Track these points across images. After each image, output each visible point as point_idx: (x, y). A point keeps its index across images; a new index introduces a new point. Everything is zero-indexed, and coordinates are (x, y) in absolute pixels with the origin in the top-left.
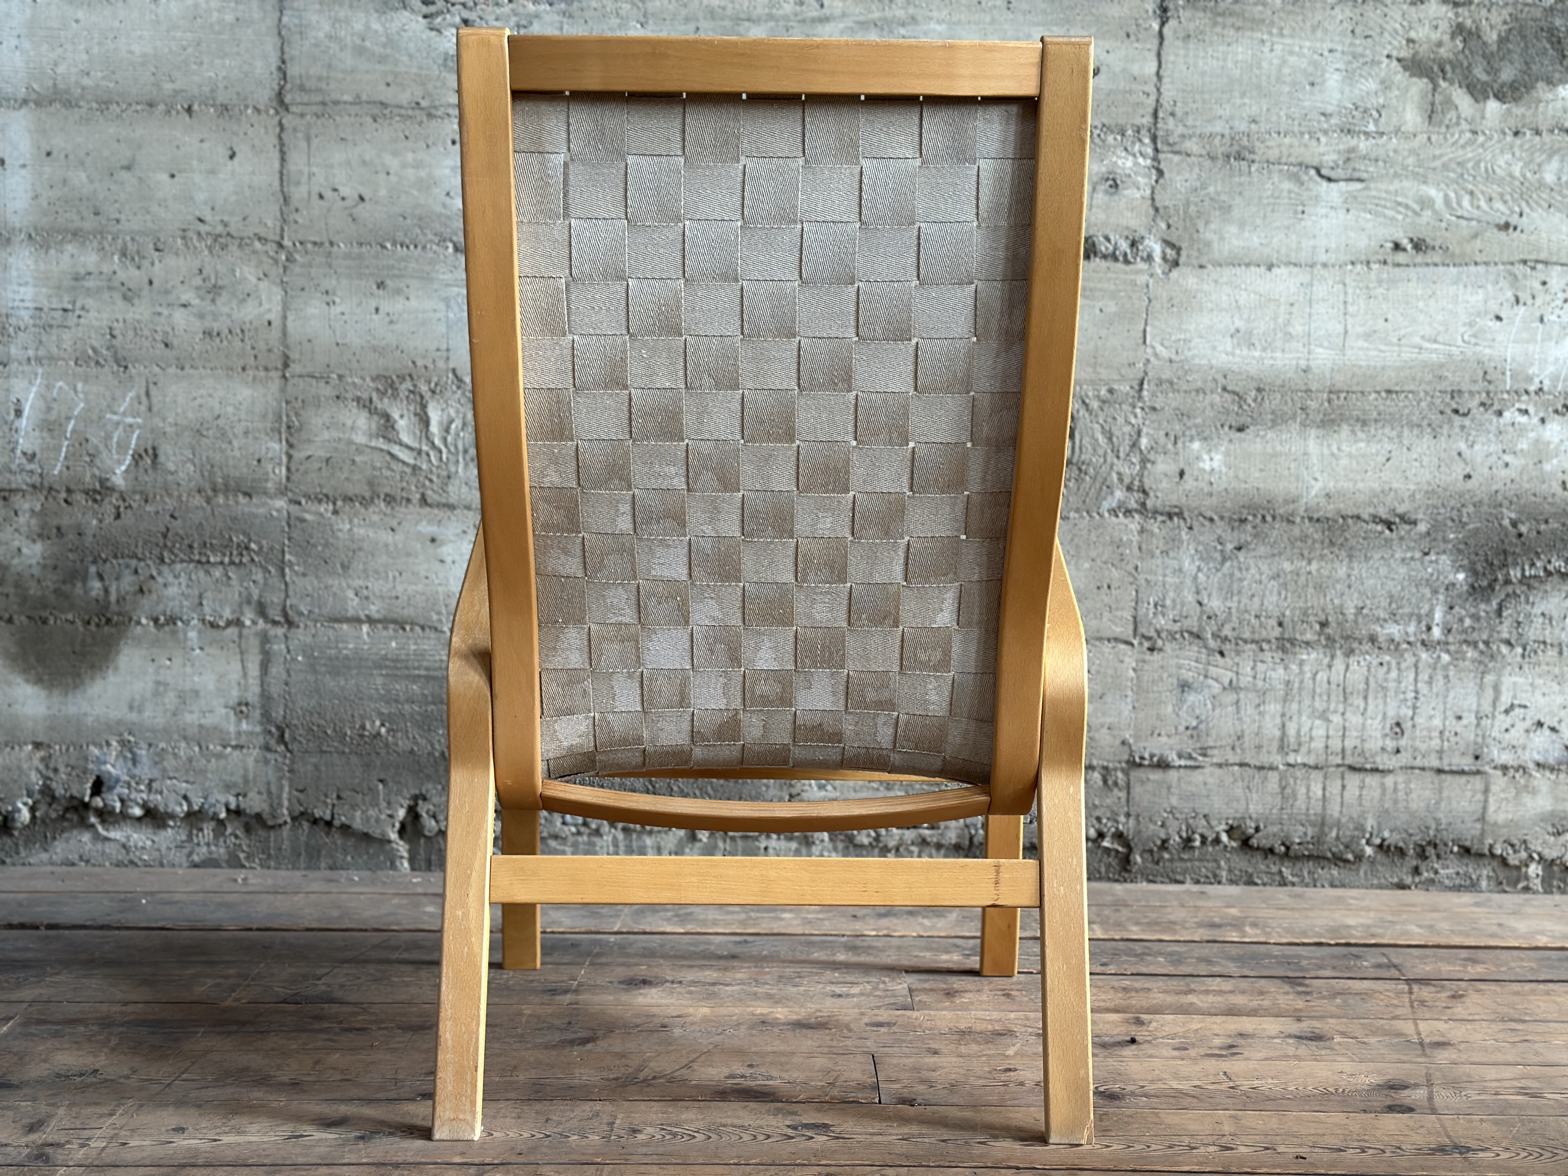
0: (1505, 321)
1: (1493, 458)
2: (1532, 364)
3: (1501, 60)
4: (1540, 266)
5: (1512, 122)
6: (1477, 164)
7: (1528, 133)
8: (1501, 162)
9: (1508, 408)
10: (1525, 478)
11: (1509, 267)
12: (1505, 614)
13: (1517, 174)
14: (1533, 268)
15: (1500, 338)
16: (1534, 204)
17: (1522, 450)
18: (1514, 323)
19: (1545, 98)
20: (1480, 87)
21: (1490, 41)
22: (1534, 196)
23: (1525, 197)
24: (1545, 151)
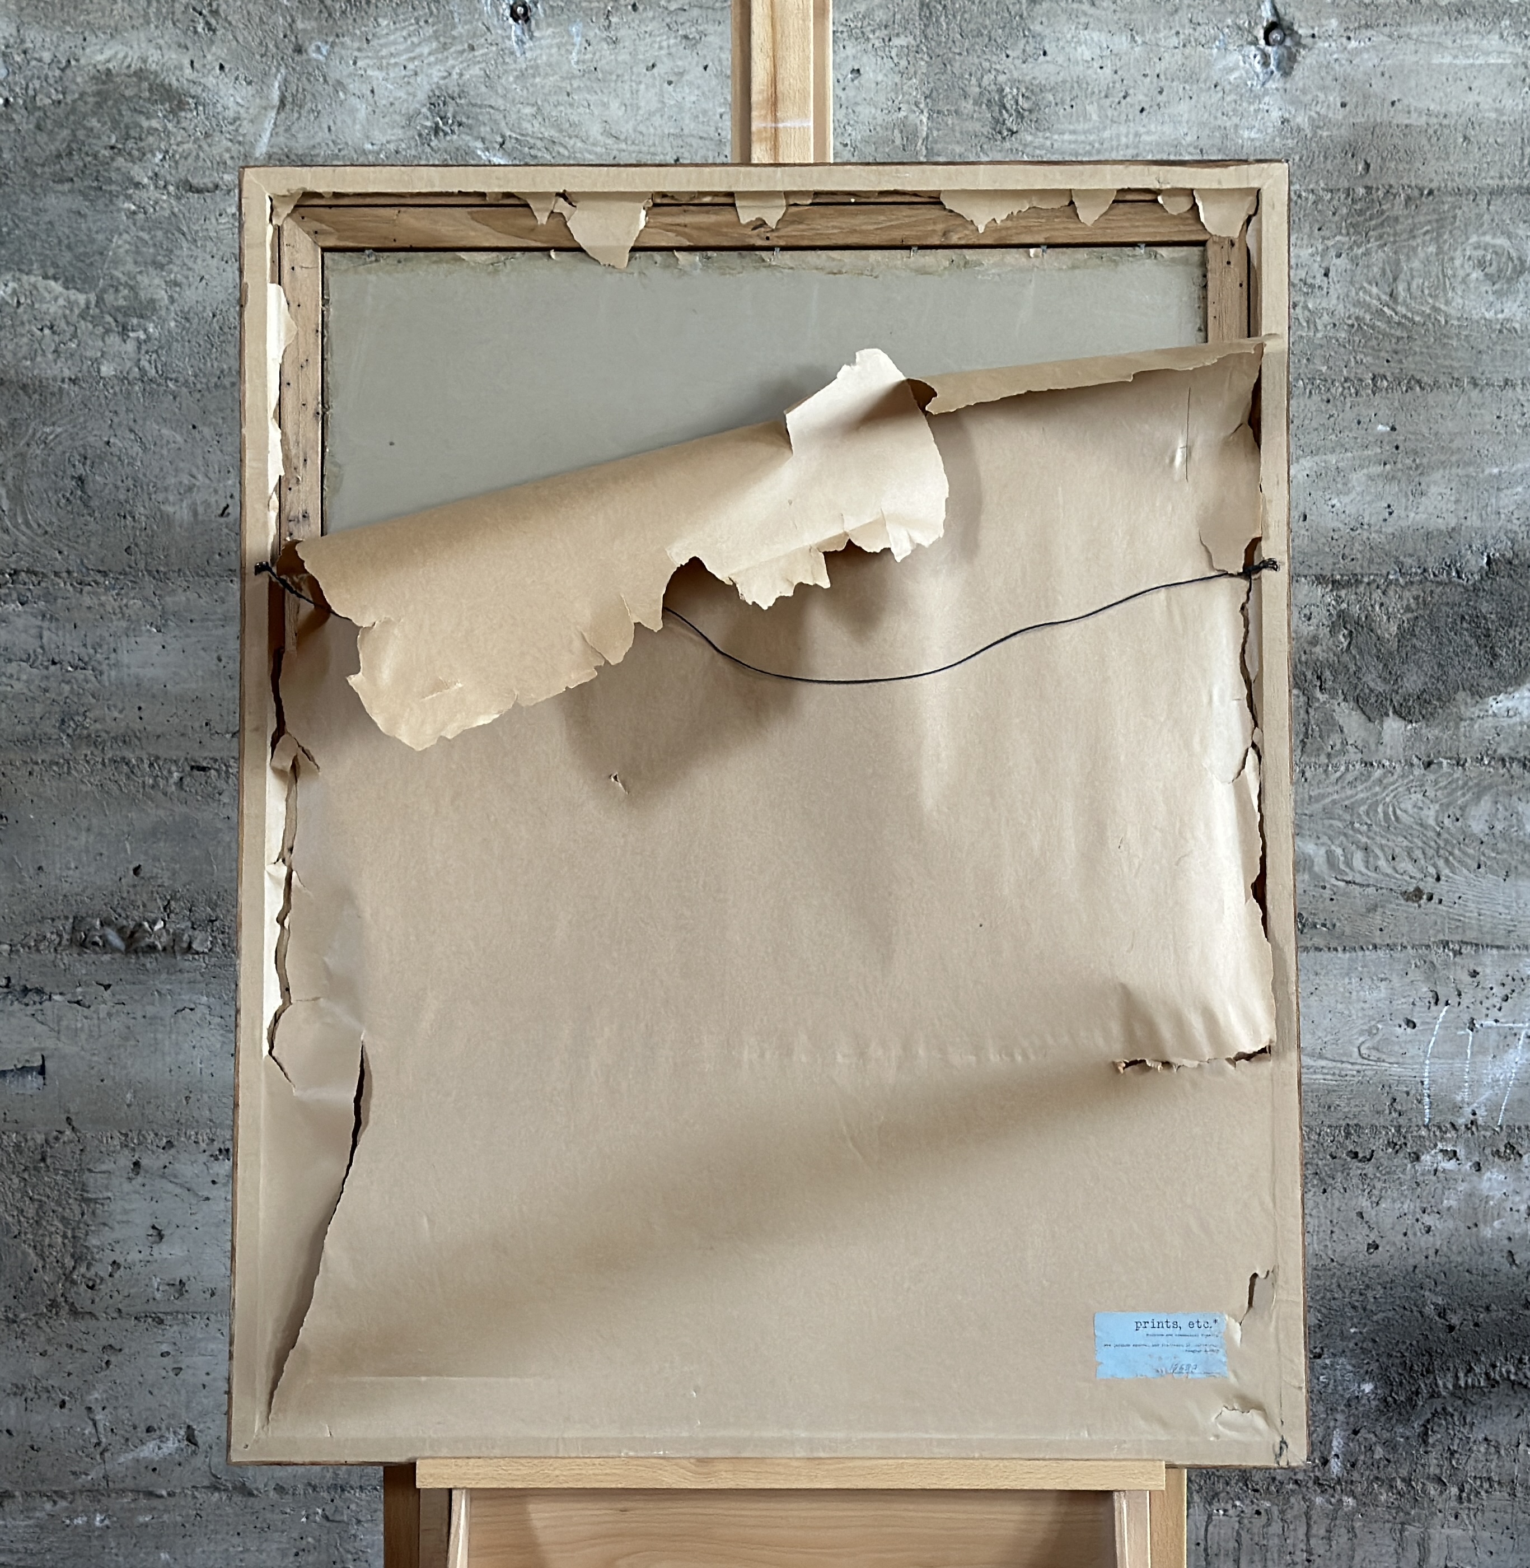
0: (1419, 1027)
1: (1409, 1220)
2: (1460, 1088)
3: (1403, 662)
4: (1467, 950)
5: (1422, 749)
6: (1373, 807)
7: (1445, 762)
8: (1407, 804)
9: (1426, 1149)
11: (1423, 951)
12: (1431, 1441)
13: (1432, 822)
14: (1458, 953)
15: (1412, 1051)
16: (1456, 864)
17: (1449, 1209)
18: (1433, 1029)
19: (1468, 714)
20: (1373, 700)
21: (1387, 636)
22: (1456, 852)
23: (1442, 852)
24: (1470, 788)
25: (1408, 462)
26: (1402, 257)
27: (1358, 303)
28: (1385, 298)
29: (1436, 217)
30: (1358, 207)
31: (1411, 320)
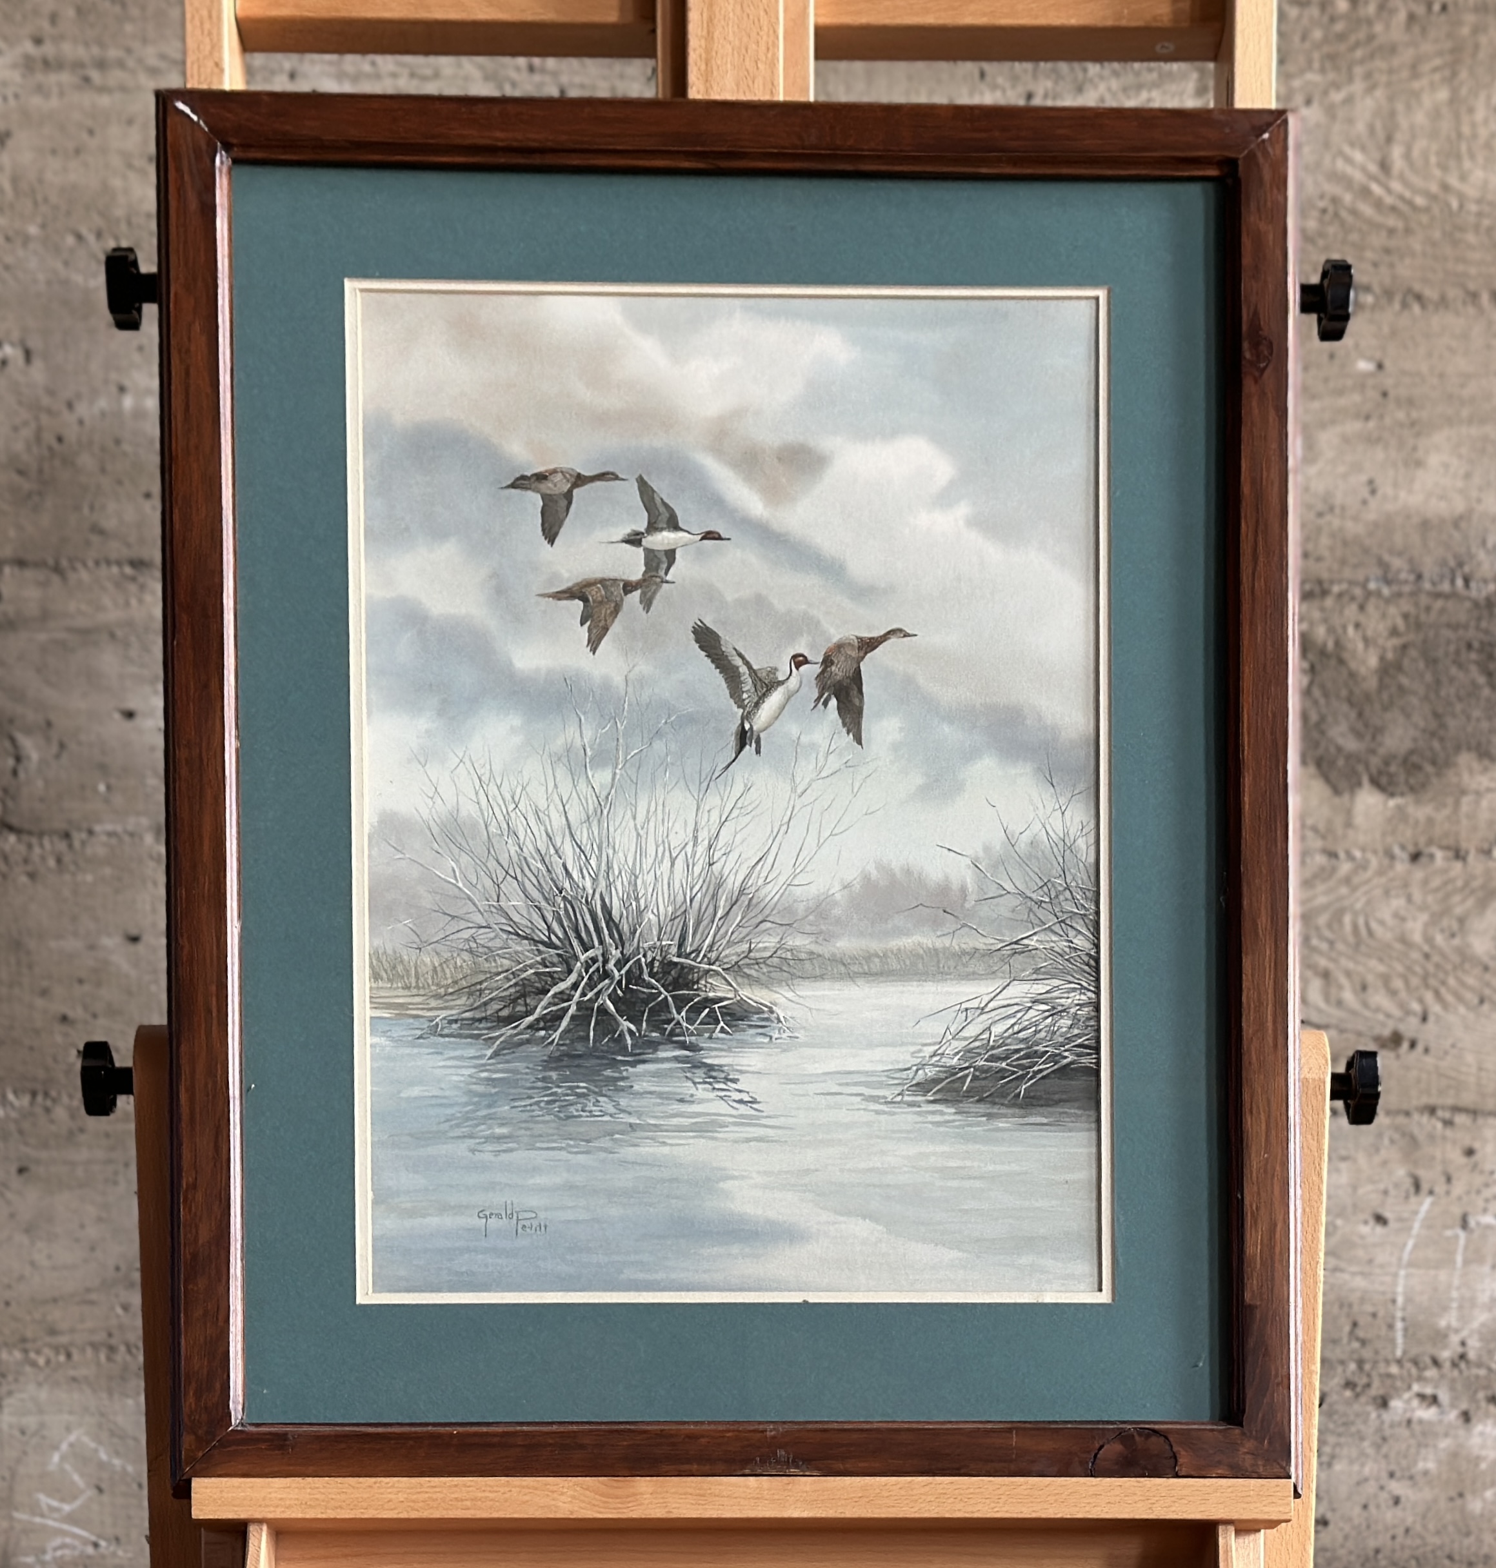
0: (1393, 1224)
1: (1371, 1488)
2: (1445, 1309)
3: (1385, 709)
4: (1460, 1119)
5: (1407, 833)
6: (1338, 916)
7: (1439, 855)
8: (1386, 913)
9: (1398, 1392)
10: (1431, 1526)
11: (1401, 1120)
13: (1417, 937)
14: (1448, 1123)
15: (1381, 1257)
16: (1449, 998)
17: (1426, 1473)
18: (1410, 1228)
19: (1474, 786)
20: (1341, 762)
21: (1363, 671)
22: (1452, 981)
23: (1433, 982)
24: (1473, 892)
25: (1401, 415)
26: (1400, 107)
27: (1335, 177)
28: (1373, 168)
29: (1448, 45)
30: (1339, 27)
31: (1410, 203)
